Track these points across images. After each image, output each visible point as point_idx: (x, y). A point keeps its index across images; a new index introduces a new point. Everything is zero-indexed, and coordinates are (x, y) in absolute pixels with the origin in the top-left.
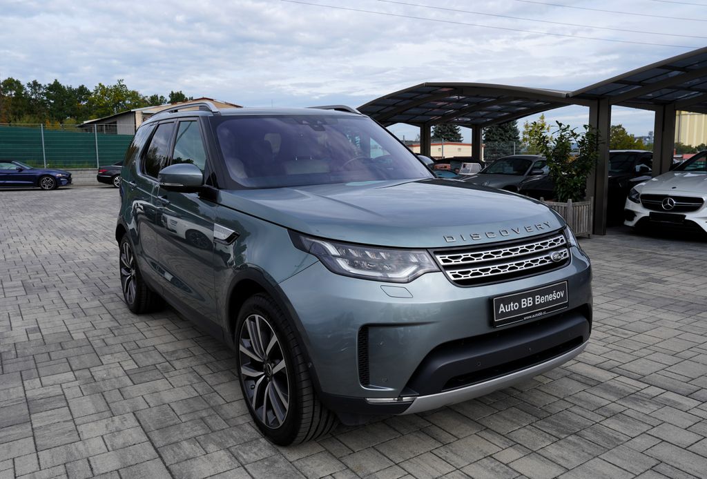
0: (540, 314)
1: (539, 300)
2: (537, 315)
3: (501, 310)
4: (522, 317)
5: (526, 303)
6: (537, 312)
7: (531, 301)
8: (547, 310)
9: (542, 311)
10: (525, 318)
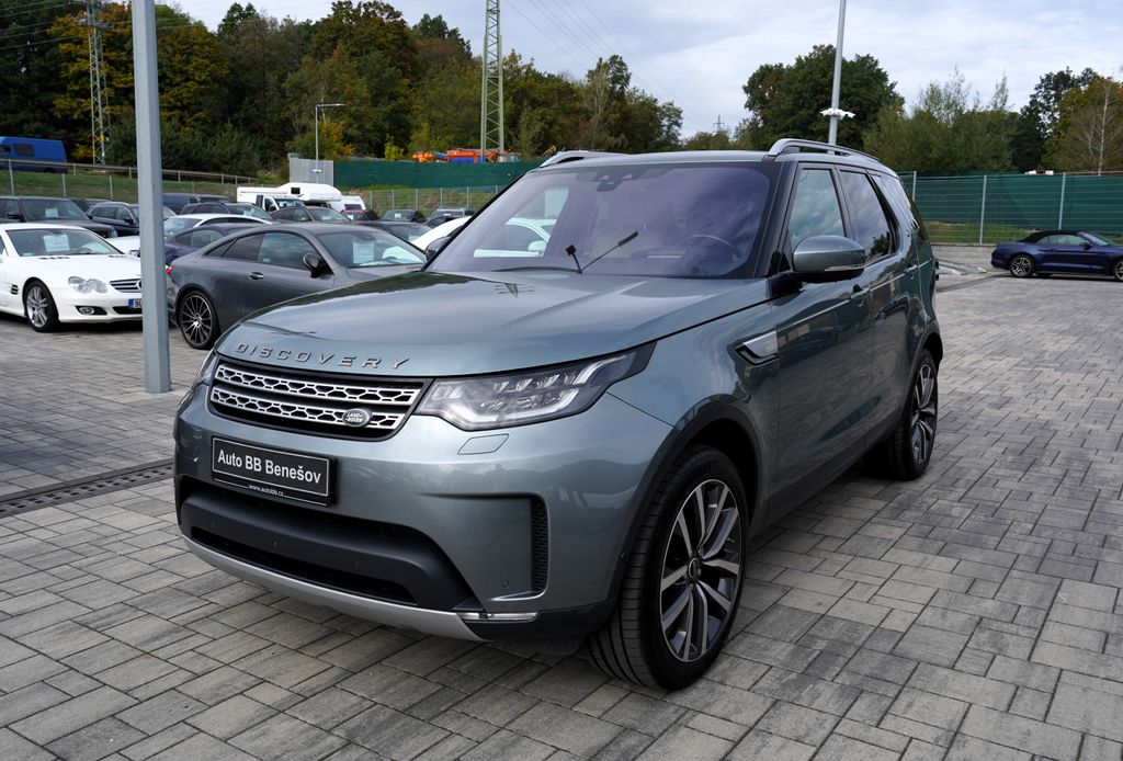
0: (275, 492)
1: (273, 469)
2: (267, 490)
3: (220, 458)
4: (248, 483)
5: (253, 464)
6: (270, 487)
7: (259, 464)
8: (287, 492)
9: (278, 489)
10: (251, 487)
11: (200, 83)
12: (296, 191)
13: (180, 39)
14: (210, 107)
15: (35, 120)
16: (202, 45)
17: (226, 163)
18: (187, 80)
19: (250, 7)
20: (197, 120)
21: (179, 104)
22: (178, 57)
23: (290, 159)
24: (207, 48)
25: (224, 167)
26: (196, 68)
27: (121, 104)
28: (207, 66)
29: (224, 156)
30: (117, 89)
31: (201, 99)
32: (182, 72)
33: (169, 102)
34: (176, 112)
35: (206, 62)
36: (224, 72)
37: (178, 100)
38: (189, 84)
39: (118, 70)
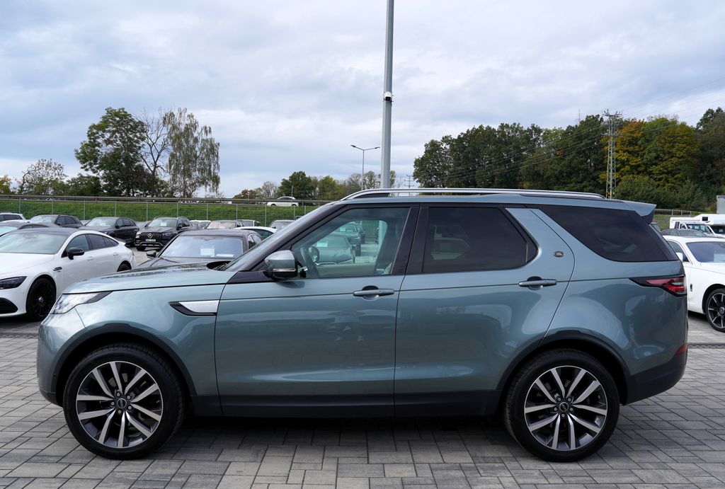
11: (680, 158)
12: (705, 219)
13: (669, 135)
14: (685, 170)
15: (590, 185)
16: (682, 137)
17: (684, 203)
18: (673, 157)
19: (719, 110)
20: (676, 179)
21: (665, 171)
22: (668, 145)
23: (718, 199)
24: (685, 138)
25: (682, 205)
26: (678, 150)
27: (633, 174)
28: (685, 148)
29: (683, 199)
30: (631, 166)
31: (679, 167)
32: (669, 153)
33: (660, 171)
34: (664, 176)
35: (685, 145)
36: (695, 150)
37: (666, 169)
38: (672, 159)
39: (633, 156)
